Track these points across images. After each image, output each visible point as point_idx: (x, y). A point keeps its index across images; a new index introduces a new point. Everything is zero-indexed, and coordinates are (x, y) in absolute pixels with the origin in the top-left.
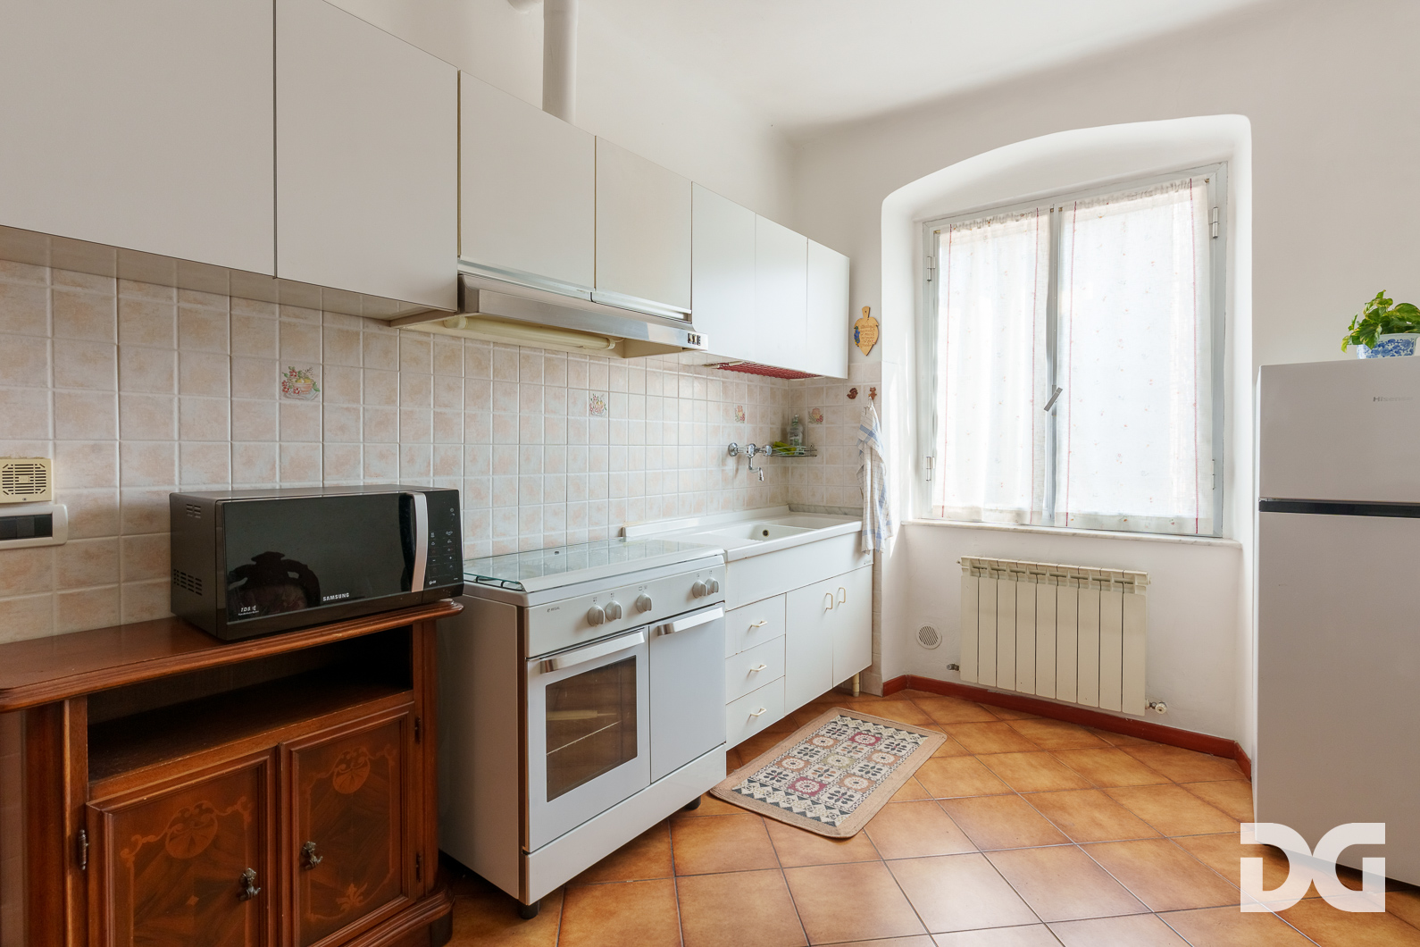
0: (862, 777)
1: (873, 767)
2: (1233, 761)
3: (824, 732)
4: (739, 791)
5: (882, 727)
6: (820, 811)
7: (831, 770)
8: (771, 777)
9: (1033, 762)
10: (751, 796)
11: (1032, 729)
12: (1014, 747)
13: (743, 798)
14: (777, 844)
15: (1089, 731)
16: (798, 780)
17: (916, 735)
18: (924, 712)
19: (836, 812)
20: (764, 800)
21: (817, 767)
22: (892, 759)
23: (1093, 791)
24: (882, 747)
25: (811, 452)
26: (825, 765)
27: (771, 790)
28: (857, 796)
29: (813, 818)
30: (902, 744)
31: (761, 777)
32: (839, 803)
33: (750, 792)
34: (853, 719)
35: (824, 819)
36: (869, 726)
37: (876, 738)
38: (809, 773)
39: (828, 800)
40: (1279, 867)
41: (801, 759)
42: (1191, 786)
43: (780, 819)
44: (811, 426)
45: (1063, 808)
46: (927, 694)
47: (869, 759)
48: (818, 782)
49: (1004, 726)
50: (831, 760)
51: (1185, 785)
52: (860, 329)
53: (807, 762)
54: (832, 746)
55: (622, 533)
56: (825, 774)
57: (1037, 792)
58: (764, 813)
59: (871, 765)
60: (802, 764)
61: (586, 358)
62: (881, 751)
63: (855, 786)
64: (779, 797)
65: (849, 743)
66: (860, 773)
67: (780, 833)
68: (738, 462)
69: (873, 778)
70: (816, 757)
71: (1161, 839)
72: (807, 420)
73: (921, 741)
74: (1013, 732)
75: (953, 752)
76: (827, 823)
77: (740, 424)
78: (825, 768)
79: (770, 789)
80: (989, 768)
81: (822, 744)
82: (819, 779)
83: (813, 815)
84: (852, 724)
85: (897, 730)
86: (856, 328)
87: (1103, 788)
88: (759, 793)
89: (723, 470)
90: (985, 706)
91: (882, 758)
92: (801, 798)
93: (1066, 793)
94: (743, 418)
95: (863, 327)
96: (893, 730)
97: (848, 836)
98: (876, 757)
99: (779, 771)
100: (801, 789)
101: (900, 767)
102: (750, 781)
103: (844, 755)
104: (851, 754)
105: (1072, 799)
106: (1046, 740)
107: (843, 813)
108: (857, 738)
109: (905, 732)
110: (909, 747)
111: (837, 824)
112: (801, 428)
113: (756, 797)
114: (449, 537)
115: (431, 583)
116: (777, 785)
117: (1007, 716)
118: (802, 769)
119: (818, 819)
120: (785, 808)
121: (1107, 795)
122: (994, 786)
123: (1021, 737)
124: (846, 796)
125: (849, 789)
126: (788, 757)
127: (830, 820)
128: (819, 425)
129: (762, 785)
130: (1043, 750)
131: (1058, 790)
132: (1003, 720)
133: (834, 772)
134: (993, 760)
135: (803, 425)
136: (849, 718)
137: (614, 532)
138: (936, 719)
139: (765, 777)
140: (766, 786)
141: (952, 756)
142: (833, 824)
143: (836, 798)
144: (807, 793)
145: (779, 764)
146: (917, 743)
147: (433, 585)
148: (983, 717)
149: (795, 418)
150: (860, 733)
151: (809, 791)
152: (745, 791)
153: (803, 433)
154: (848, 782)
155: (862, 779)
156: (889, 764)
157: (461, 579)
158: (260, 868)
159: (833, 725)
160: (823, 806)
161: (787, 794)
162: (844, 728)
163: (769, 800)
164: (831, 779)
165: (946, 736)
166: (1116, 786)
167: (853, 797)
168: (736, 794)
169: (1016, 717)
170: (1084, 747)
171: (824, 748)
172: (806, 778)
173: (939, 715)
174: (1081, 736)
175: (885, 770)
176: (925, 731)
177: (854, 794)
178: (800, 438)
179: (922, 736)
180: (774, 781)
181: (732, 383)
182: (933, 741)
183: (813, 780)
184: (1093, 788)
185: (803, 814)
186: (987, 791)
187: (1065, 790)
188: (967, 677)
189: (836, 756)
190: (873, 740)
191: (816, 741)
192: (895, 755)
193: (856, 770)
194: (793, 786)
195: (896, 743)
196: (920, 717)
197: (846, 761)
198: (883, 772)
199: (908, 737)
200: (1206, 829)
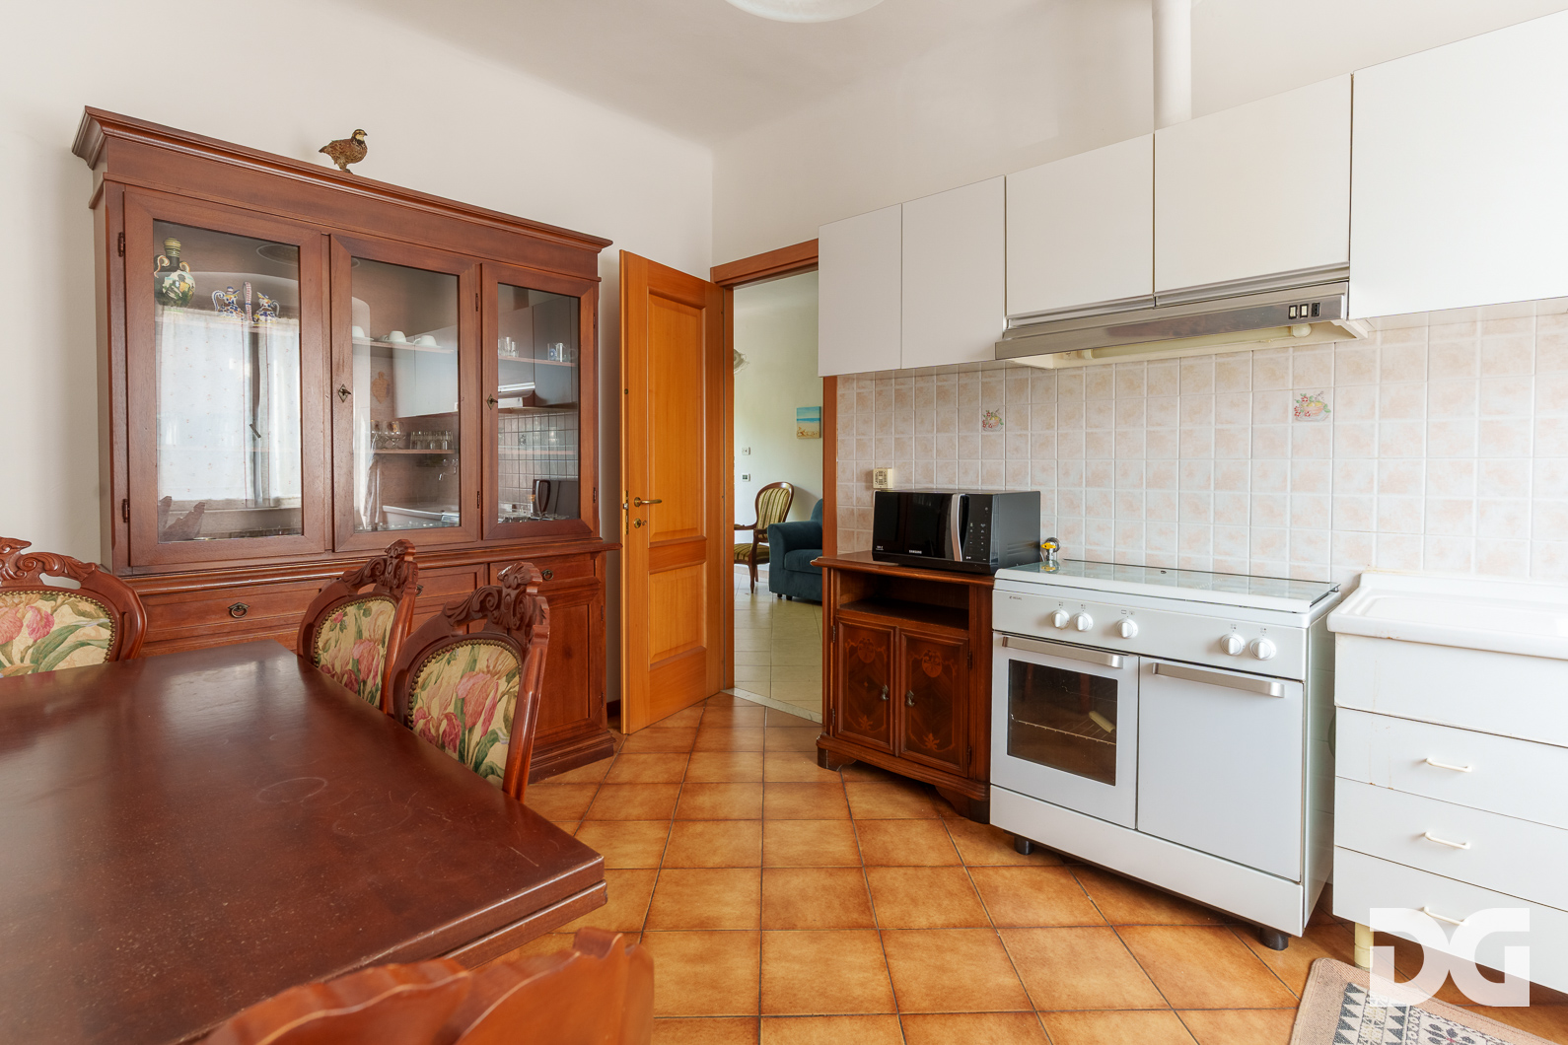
61: (1287, 352)
114: (982, 528)
158: (889, 687)
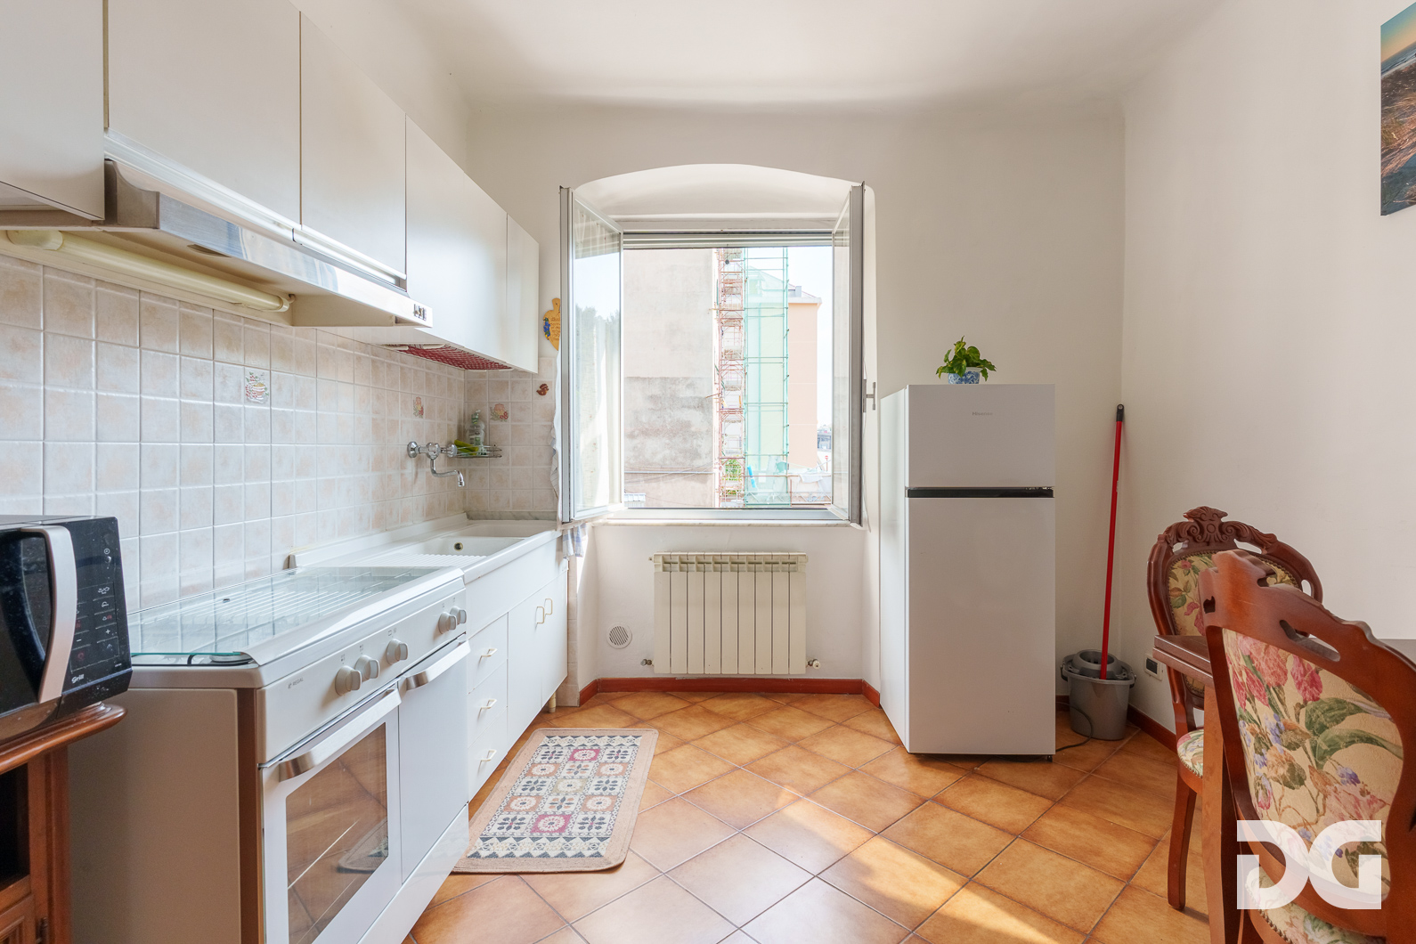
0: (601, 795)
1: (607, 782)
2: (862, 696)
3: (539, 759)
4: (476, 855)
5: (594, 737)
6: (578, 846)
7: (567, 797)
8: (506, 826)
9: (737, 735)
10: (494, 855)
11: (722, 705)
12: (716, 726)
13: (486, 862)
14: (549, 900)
15: (762, 696)
16: (538, 820)
17: (630, 737)
18: (626, 713)
19: (595, 840)
20: (511, 855)
21: (550, 799)
22: (620, 768)
23: (791, 747)
24: (605, 758)
25: (495, 452)
26: (558, 794)
27: (514, 842)
28: (607, 817)
29: (575, 856)
30: (622, 750)
31: (494, 829)
32: (594, 830)
33: (490, 852)
34: (562, 737)
35: (587, 853)
36: (582, 740)
37: (595, 750)
38: (547, 808)
39: (580, 831)
40: (926, 768)
41: (529, 795)
42: (847, 723)
43: (541, 871)
44: (493, 423)
45: (778, 769)
46: (619, 694)
47: (599, 774)
48: (560, 815)
49: (697, 709)
50: (562, 787)
51: (845, 723)
52: (550, 322)
53: (538, 797)
54: (555, 771)
55: (289, 563)
56: (564, 805)
57: (753, 761)
58: (519, 870)
59: (605, 780)
60: (533, 802)
61: (240, 321)
62: (606, 763)
63: (600, 807)
64: (526, 846)
65: (571, 763)
66: (598, 792)
67: (547, 885)
68: (418, 465)
69: (613, 793)
70: (544, 789)
71: (852, 772)
72: (487, 415)
73: (637, 742)
74: (709, 713)
75: (670, 745)
76: (592, 856)
77: (418, 419)
78: (560, 797)
79: (511, 840)
80: (706, 750)
81: (543, 773)
82: (560, 812)
83: (573, 853)
84: (564, 743)
85: (611, 737)
86: (546, 320)
87: (795, 742)
88: (501, 849)
89: (402, 475)
90: (674, 693)
91: (611, 770)
92: (551, 839)
93: (774, 755)
94: (421, 412)
95: (554, 319)
96: (606, 738)
97: (620, 862)
98: (604, 770)
99: (511, 816)
100: (546, 829)
101: (632, 774)
102: (485, 839)
103: (573, 778)
104: (579, 774)
105: (781, 759)
106: (736, 713)
107: (602, 839)
108: (576, 755)
109: (618, 737)
110: (630, 751)
111: (603, 853)
112: (483, 426)
113: (500, 855)
114: (103, 598)
115: (74, 680)
116: (518, 833)
117: (697, 699)
118: (536, 806)
119: (580, 855)
120: (540, 856)
121: (802, 748)
122: (719, 767)
123: (717, 715)
124: (597, 821)
125: (595, 812)
126: (513, 798)
127: (592, 852)
128: (504, 423)
129: (501, 839)
130: (738, 723)
131: (767, 755)
132: (695, 703)
133: (572, 799)
134: (707, 742)
135: (485, 422)
136: (557, 737)
137: (280, 562)
138: (639, 716)
139: (499, 828)
140: (506, 838)
141: (671, 749)
142: (598, 855)
143: (587, 826)
144: (555, 831)
145: (508, 808)
146: (634, 745)
147: (77, 684)
148: (678, 705)
149: (476, 414)
150: (576, 750)
151: (557, 828)
152: (484, 853)
153: (485, 431)
154: (591, 804)
155: (603, 798)
156: (620, 774)
157: (127, 664)
159: (544, 750)
160: (578, 839)
161: (534, 839)
162: (558, 749)
163: (518, 853)
164: (572, 808)
165: (657, 731)
166: (804, 738)
167: (603, 819)
168: (475, 860)
169: (704, 698)
170: (765, 713)
171: (548, 776)
172: (545, 815)
173: (639, 712)
174: (759, 703)
175: (620, 780)
176: (637, 731)
177: (603, 816)
178: (481, 436)
179: (636, 737)
180: (512, 830)
181: (410, 369)
182: (649, 740)
183: (555, 815)
184: (790, 744)
185: (562, 855)
186: (716, 773)
187: (772, 753)
188: (661, 670)
189: (565, 781)
190: (593, 754)
191: (536, 771)
192: (621, 763)
193: (592, 790)
194: (535, 829)
195: (616, 750)
196: (624, 718)
197: (577, 784)
198: (619, 783)
199: (624, 741)
200: (873, 754)
